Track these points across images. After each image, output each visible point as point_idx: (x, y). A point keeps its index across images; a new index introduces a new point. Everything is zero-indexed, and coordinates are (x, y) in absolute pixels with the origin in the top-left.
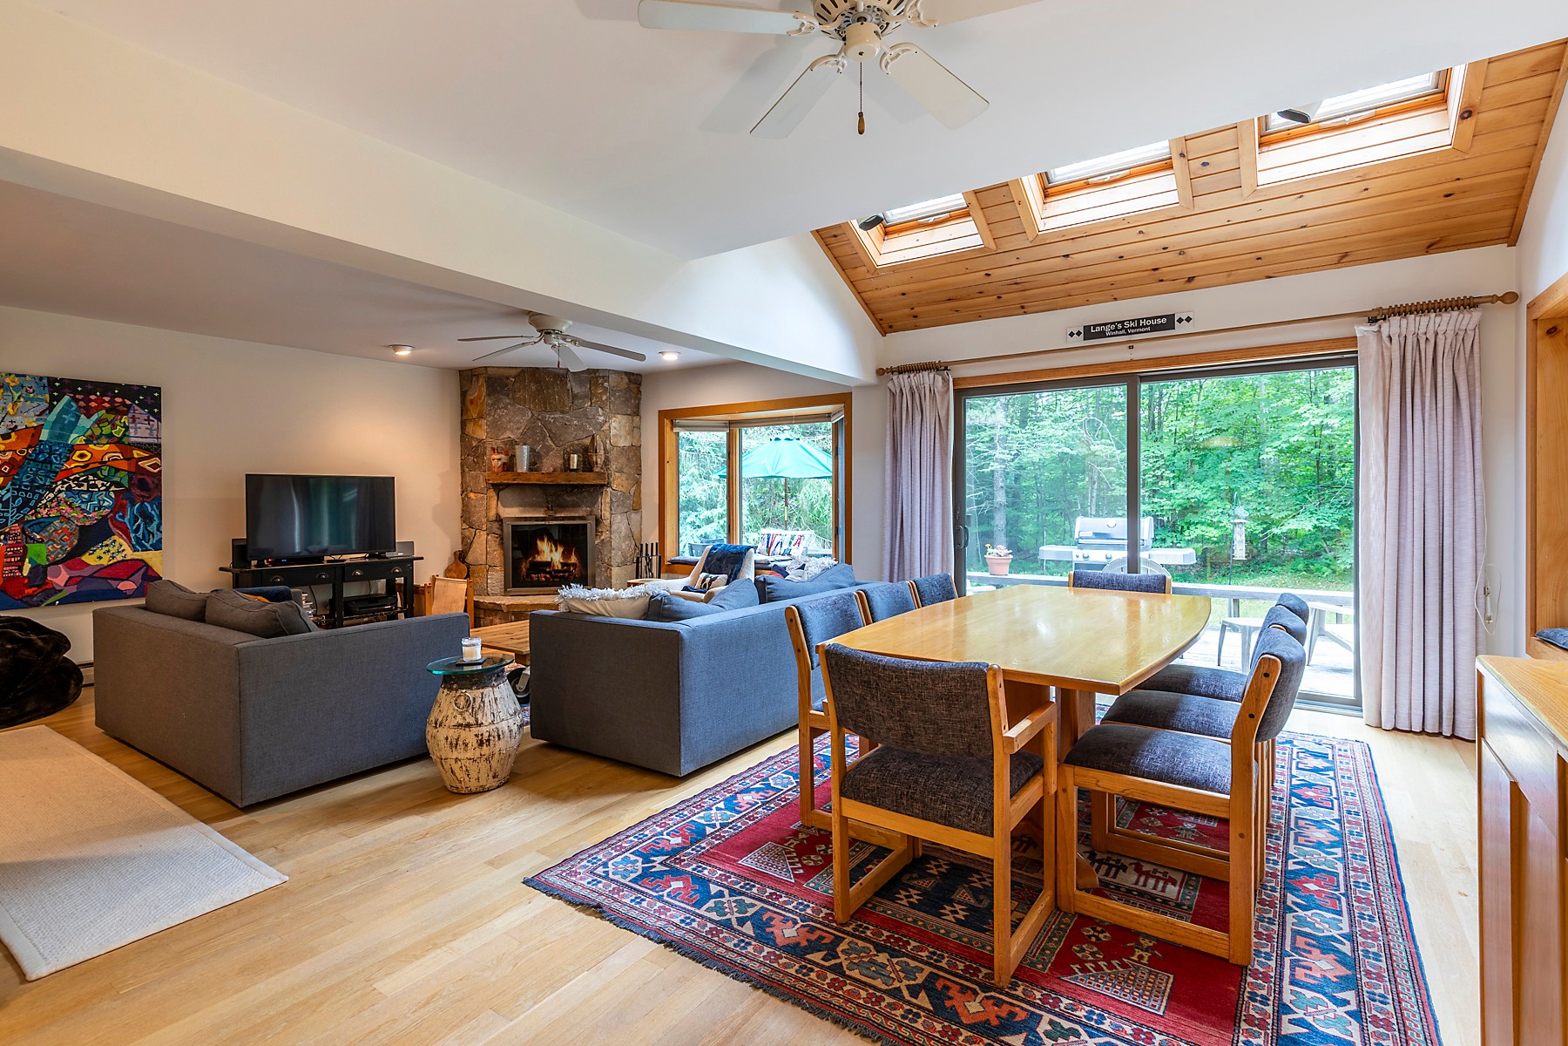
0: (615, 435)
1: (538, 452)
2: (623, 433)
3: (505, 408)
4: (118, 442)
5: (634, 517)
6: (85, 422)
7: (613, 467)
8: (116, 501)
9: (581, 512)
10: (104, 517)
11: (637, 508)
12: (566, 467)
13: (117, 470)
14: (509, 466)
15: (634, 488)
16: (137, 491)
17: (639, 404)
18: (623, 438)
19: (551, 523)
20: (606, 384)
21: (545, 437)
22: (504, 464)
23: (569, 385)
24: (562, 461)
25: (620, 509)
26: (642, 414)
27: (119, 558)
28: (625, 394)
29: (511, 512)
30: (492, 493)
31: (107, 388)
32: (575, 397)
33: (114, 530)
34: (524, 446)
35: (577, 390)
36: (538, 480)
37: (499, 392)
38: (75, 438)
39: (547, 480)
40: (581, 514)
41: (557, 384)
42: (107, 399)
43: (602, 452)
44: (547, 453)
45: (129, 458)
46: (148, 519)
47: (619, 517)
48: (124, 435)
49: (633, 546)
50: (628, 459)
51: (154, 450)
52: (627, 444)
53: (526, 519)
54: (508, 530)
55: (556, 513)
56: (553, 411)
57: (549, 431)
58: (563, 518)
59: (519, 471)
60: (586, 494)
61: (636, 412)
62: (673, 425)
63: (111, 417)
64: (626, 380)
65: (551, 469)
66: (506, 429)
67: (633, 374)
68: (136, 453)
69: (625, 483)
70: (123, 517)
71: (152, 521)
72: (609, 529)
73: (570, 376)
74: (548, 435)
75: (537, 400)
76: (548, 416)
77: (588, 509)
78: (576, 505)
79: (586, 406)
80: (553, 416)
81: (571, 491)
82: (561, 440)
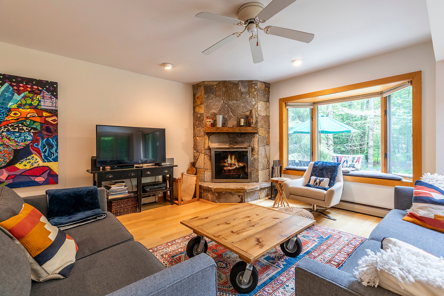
0: (260, 110)
1: (226, 119)
2: (263, 109)
3: (212, 99)
4: (35, 108)
5: (267, 147)
6: (17, 97)
7: (259, 125)
8: (34, 137)
9: (245, 145)
10: (28, 146)
11: (268, 144)
12: (239, 125)
13: (35, 122)
14: (214, 125)
15: (267, 135)
16: (45, 133)
17: (269, 97)
18: (263, 112)
19: (232, 150)
20: (256, 87)
21: (229, 112)
22: (212, 124)
23: (239, 88)
24: (237, 122)
25: (262, 144)
26: (270, 101)
27: (36, 165)
28: (264, 92)
29: (215, 145)
30: (206, 137)
31: (29, 81)
32: (242, 93)
33: (33, 152)
34: (220, 115)
35: (243, 90)
36: (227, 131)
37: (210, 92)
38: (11, 105)
39: (230, 131)
40: (245, 146)
41: (234, 88)
42: (29, 86)
43: (255, 118)
44: (230, 119)
45: (41, 116)
46: (51, 146)
47: (261, 148)
48: (38, 105)
49: (267, 161)
50: (265, 122)
51: (54, 113)
52: (265, 115)
53: (221, 148)
54: (213, 153)
55: (234, 146)
56: (231, 100)
57: (231, 109)
58: (237, 148)
59: (218, 126)
60: (247, 137)
61: (268, 101)
62: (286, 105)
63: (31, 95)
64: (264, 86)
65: (232, 126)
66: (212, 108)
67: (267, 83)
68: (45, 114)
69: (264, 132)
70: (38, 145)
71: (53, 147)
72: (257, 153)
73: (240, 84)
74: (230, 110)
75: (225, 96)
76: (230, 102)
77: (248, 144)
78: (242, 142)
79: (247, 97)
80: (232, 102)
81: (241, 136)
82: (236, 113)
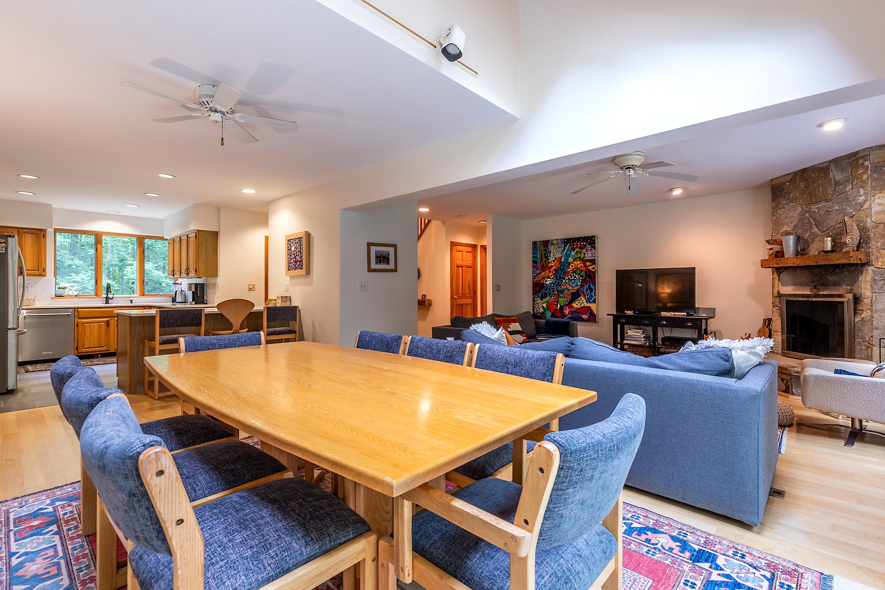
0: (876, 213)
1: (806, 239)
3: (783, 208)
4: (582, 260)
6: (573, 254)
8: (581, 283)
9: (842, 290)
10: (578, 289)
13: (582, 271)
16: (588, 279)
20: (866, 163)
21: (811, 226)
22: (777, 252)
23: (831, 174)
27: (582, 306)
29: (788, 290)
30: (776, 275)
31: (579, 239)
32: (837, 183)
33: (582, 295)
34: (791, 236)
35: (839, 177)
38: (570, 260)
39: (814, 262)
41: (821, 177)
42: (579, 244)
44: (813, 240)
45: (585, 266)
46: (591, 290)
48: (584, 257)
51: (593, 262)
53: (796, 295)
54: (784, 304)
55: (818, 291)
56: (817, 201)
57: (815, 220)
60: (846, 273)
63: (580, 251)
65: (820, 252)
66: (784, 224)
68: (588, 264)
70: (584, 289)
71: (592, 291)
72: (870, 307)
73: (832, 167)
74: (814, 223)
75: (805, 196)
76: (813, 207)
77: (848, 287)
78: (837, 284)
79: (847, 189)
80: (817, 206)
81: (834, 271)
82: (824, 227)
